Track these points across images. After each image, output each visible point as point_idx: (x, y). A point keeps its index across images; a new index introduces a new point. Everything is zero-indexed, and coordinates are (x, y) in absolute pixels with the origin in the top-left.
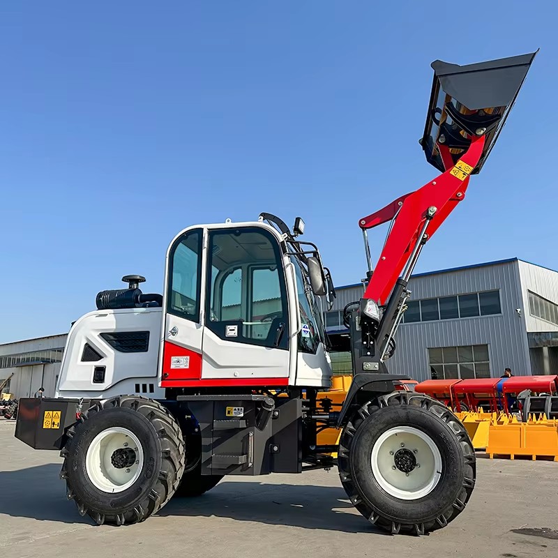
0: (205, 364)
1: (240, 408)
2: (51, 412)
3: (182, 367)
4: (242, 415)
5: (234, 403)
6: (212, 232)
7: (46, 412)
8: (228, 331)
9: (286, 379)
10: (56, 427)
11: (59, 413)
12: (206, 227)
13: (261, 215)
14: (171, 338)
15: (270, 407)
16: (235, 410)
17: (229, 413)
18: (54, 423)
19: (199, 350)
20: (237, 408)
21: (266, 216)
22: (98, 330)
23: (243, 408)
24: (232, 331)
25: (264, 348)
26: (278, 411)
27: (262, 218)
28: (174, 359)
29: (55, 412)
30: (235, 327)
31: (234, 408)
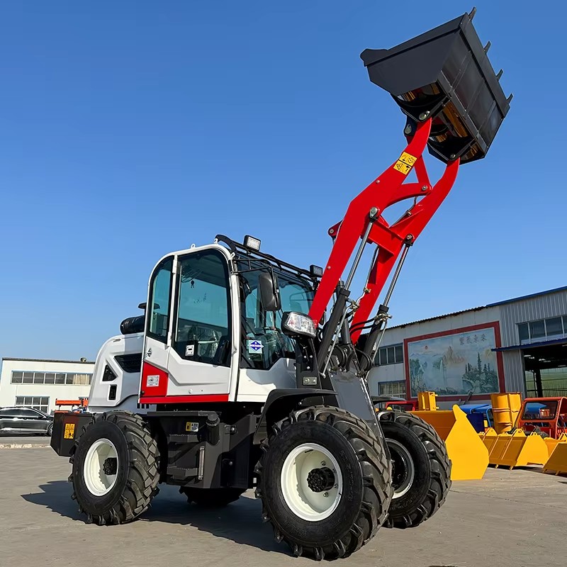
0: (170, 382)
3: (154, 385)
6: (181, 258)
8: (188, 351)
9: (227, 395)
12: (176, 254)
13: (216, 237)
15: (214, 422)
21: (221, 238)
24: (190, 350)
25: (212, 365)
26: (234, 427)
27: (217, 239)
28: (149, 378)
30: (192, 347)
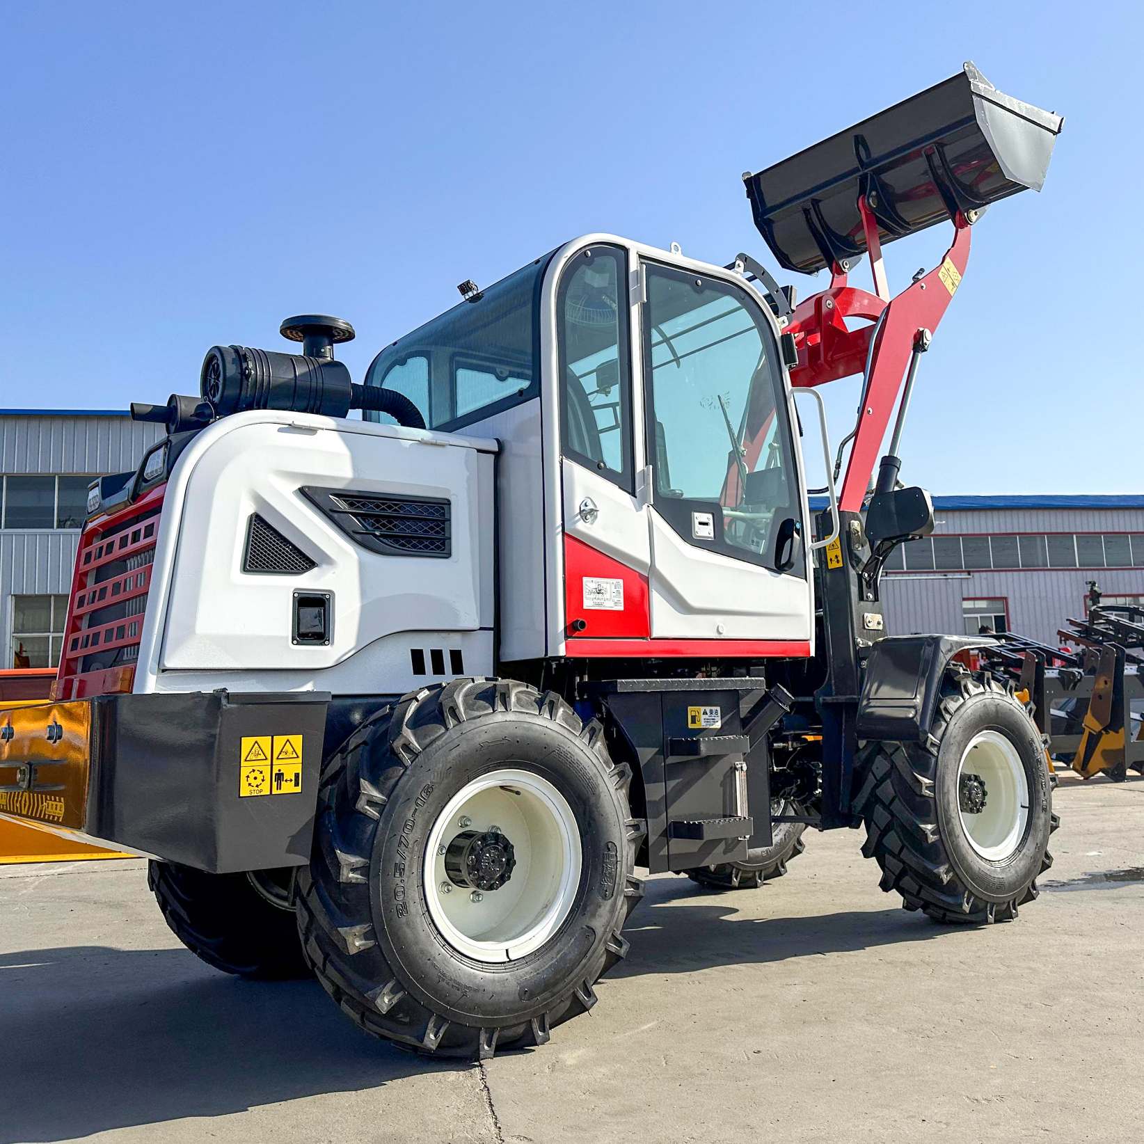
1: (714, 708)
2: (265, 741)
4: (718, 725)
5: (704, 697)
7: (247, 743)
10: (288, 788)
11: (297, 740)
14: (581, 526)
16: (705, 713)
17: (694, 722)
18: (280, 776)
19: (640, 563)
20: (708, 709)
22: (292, 475)
23: (718, 709)
29: (280, 740)
31: (702, 709)
